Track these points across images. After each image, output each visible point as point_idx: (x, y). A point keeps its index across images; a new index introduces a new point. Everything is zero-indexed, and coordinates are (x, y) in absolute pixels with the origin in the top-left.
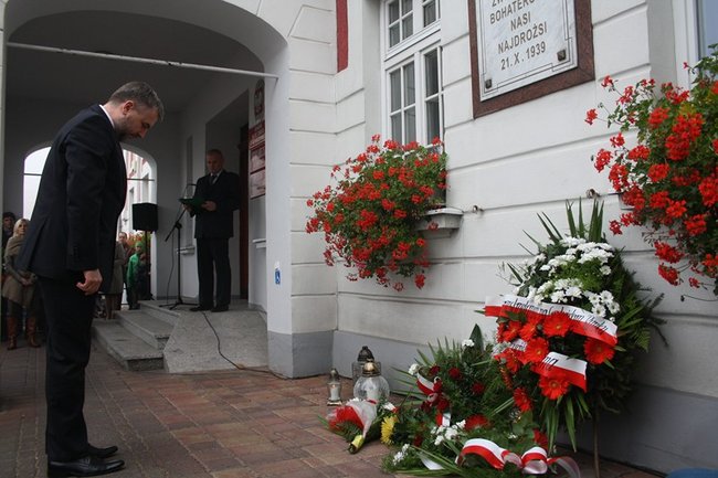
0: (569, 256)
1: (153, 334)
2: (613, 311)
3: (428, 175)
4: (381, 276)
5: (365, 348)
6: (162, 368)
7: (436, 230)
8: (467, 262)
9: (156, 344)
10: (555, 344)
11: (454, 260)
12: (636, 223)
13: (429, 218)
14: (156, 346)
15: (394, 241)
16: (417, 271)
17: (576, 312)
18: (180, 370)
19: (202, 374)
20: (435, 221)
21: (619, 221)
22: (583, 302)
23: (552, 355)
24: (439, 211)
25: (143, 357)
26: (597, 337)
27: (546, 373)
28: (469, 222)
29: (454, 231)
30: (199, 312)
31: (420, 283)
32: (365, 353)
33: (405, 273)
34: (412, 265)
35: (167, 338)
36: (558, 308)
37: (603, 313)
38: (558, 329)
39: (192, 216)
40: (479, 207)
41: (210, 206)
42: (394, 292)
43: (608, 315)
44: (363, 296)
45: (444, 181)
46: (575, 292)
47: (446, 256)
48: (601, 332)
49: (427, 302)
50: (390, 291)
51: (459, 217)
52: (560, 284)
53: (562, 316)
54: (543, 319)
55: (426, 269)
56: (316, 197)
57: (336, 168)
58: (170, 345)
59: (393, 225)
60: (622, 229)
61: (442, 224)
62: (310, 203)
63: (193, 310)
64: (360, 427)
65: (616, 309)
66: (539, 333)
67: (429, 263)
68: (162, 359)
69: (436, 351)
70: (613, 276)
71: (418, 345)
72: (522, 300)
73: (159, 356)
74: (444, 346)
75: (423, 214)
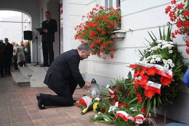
0: (158, 46)
1: (27, 74)
2: (172, 67)
3: (114, 18)
4: (98, 54)
5: (93, 79)
6: (29, 85)
7: (117, 38)
8: (128, 49)
9: (28, 77)
10: (150, 78)
11: (123, 49)
12: (181, 34)
13: (114, 34)
14: (28, 78)
15: (102, 42)
16: (111, 52)
17: (158, 67)
18: (35, 86)
19: (42, 88)
20: (116, 35)
21: (174, 33)
22: (161, 63)
23: (150, 82)
24: (117, 31)
25: (23, 82)
26: (165, 76)
27: (147, 88)
28: (128, 35)
29: (123, 38)
30: (43, 67)
31: (112, 57)
32: (93, 80)
33: (107, 53)
34: (109, 51)
35: (31, 76)
36: (152, 65)
37: (168, 67)
38: (152, 73)
39: (41, 35)
40: (131, 29)
41: (46, 31)
42: (103, 60)
43: (170, 68)
44: (95, 61)
45: (120, 20)
46: (159, 59)
47: (120, 47)
48: (167, 74)
49: (114, 63)
50: (102, 59)
51: (125, 33)
52: (154, 56)
53: (154, 68)
54: (147, 69)
55: (114, 52)
56: (77, 27)
57: (83, 16)
58: (32, 78)
59: (102, 36)
60: (176, 36)
61: (119, 36)
62: (76, 29)
63: (41, 66)
64: (86, 106)
65: (173, 65)
66: (145, 74)
67: (115, 50)
68: (29, 82)
69: (116, 80)
70: (173, 54)
71: (110, 78)
72: (141, 62)
73: (28, 81)
74: (119, 79)
75: (112, 32)
